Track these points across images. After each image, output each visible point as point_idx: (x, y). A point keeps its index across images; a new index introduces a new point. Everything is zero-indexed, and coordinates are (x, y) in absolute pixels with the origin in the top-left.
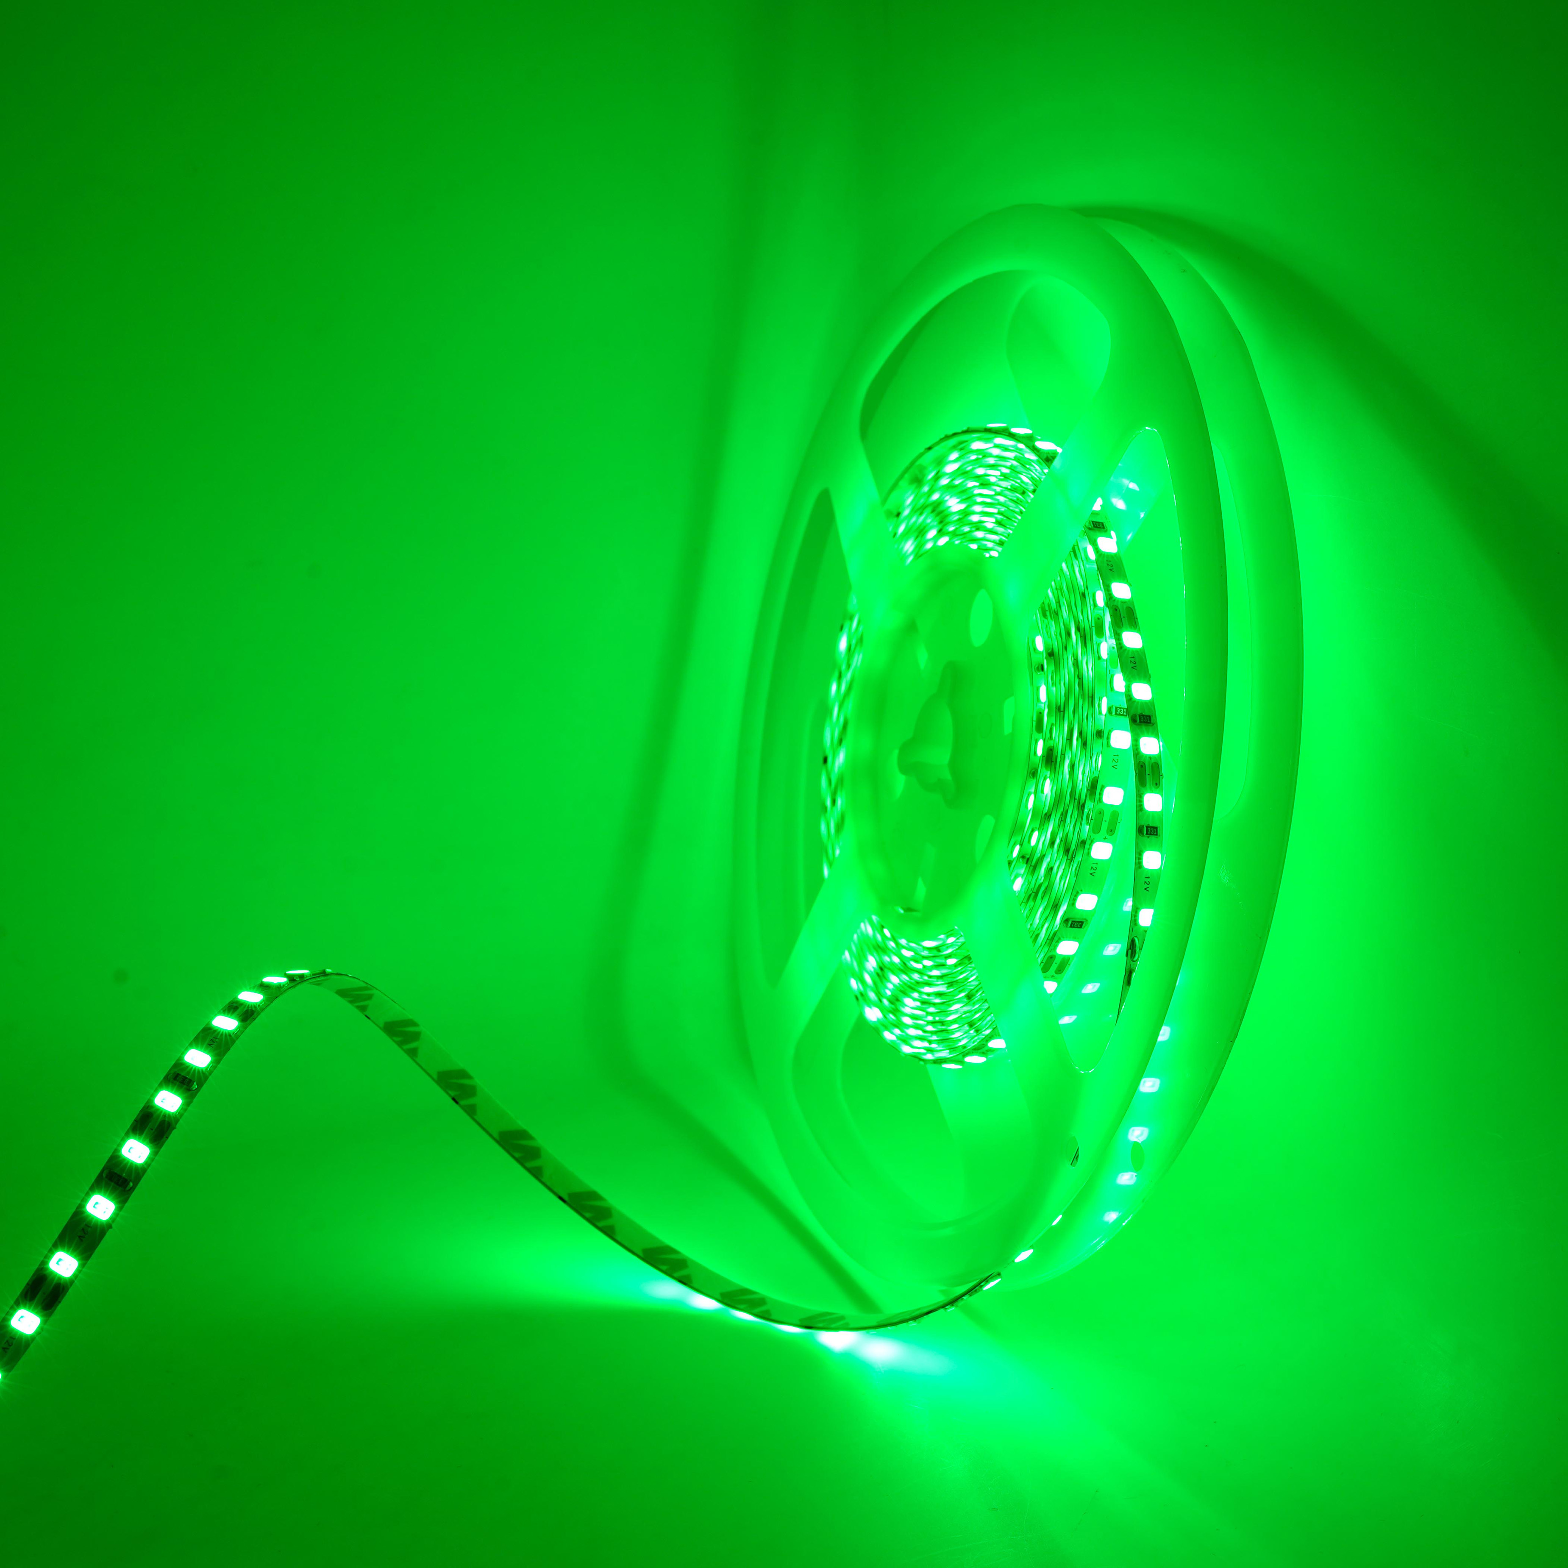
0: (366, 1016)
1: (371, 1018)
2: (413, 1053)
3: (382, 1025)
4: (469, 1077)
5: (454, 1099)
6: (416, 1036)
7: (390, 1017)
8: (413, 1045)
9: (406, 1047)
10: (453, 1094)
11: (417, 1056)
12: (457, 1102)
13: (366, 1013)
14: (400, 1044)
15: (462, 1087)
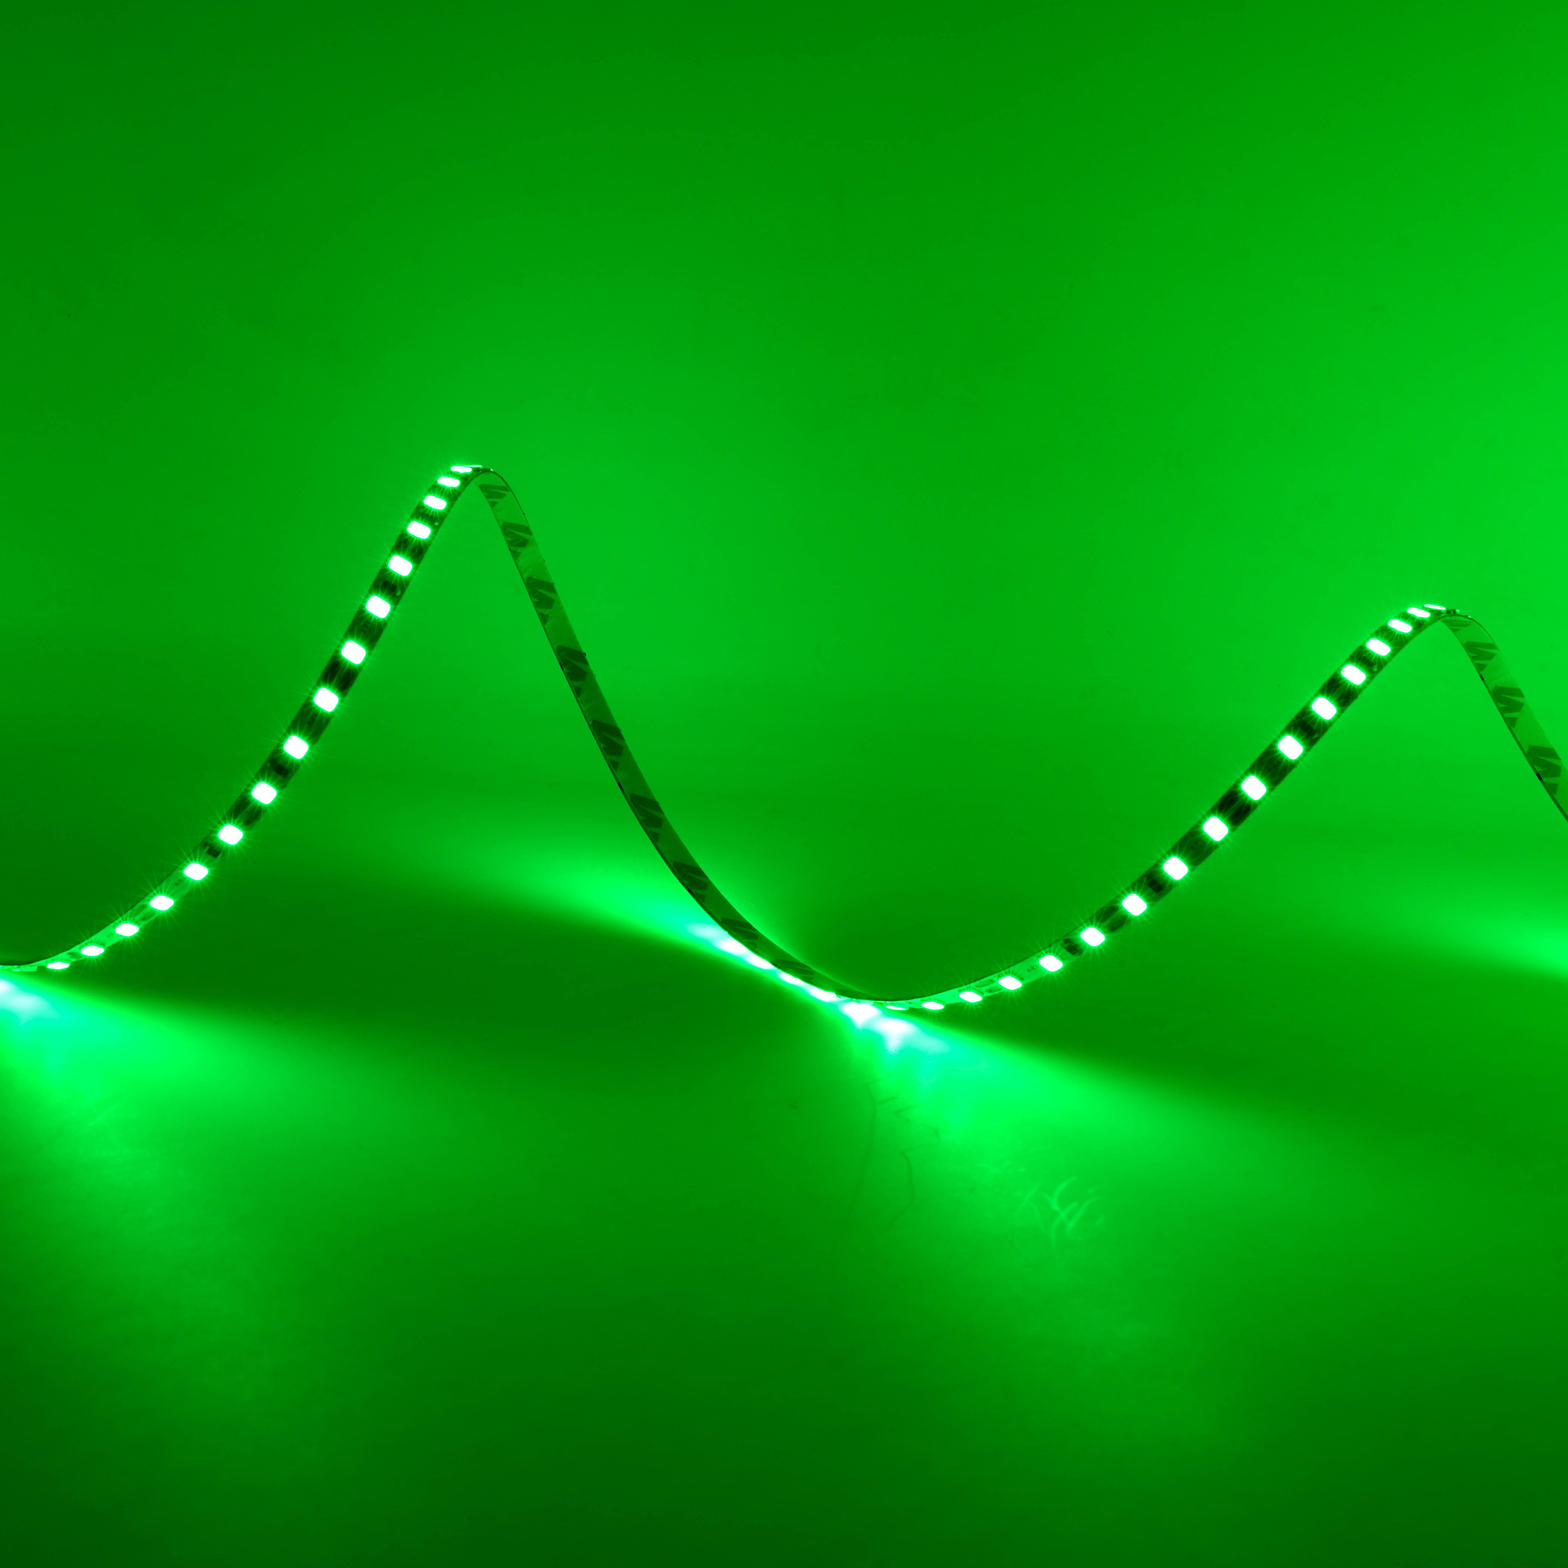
0: (1481, 677)
1: (1485, 680)
2: (1511, 723)
3: (1491, 689)
4: (1557, 757)
5: (1538, 775)
6: (1518, 706)
7: (1501, 682)
8: (1514, 715)
9: (1507, 715)
10: (1538, 769)
11: (1514, 727)
12: (1540, 779)
13: (1482, 673)
14: (1502, 711)
15: (1548, 765)
